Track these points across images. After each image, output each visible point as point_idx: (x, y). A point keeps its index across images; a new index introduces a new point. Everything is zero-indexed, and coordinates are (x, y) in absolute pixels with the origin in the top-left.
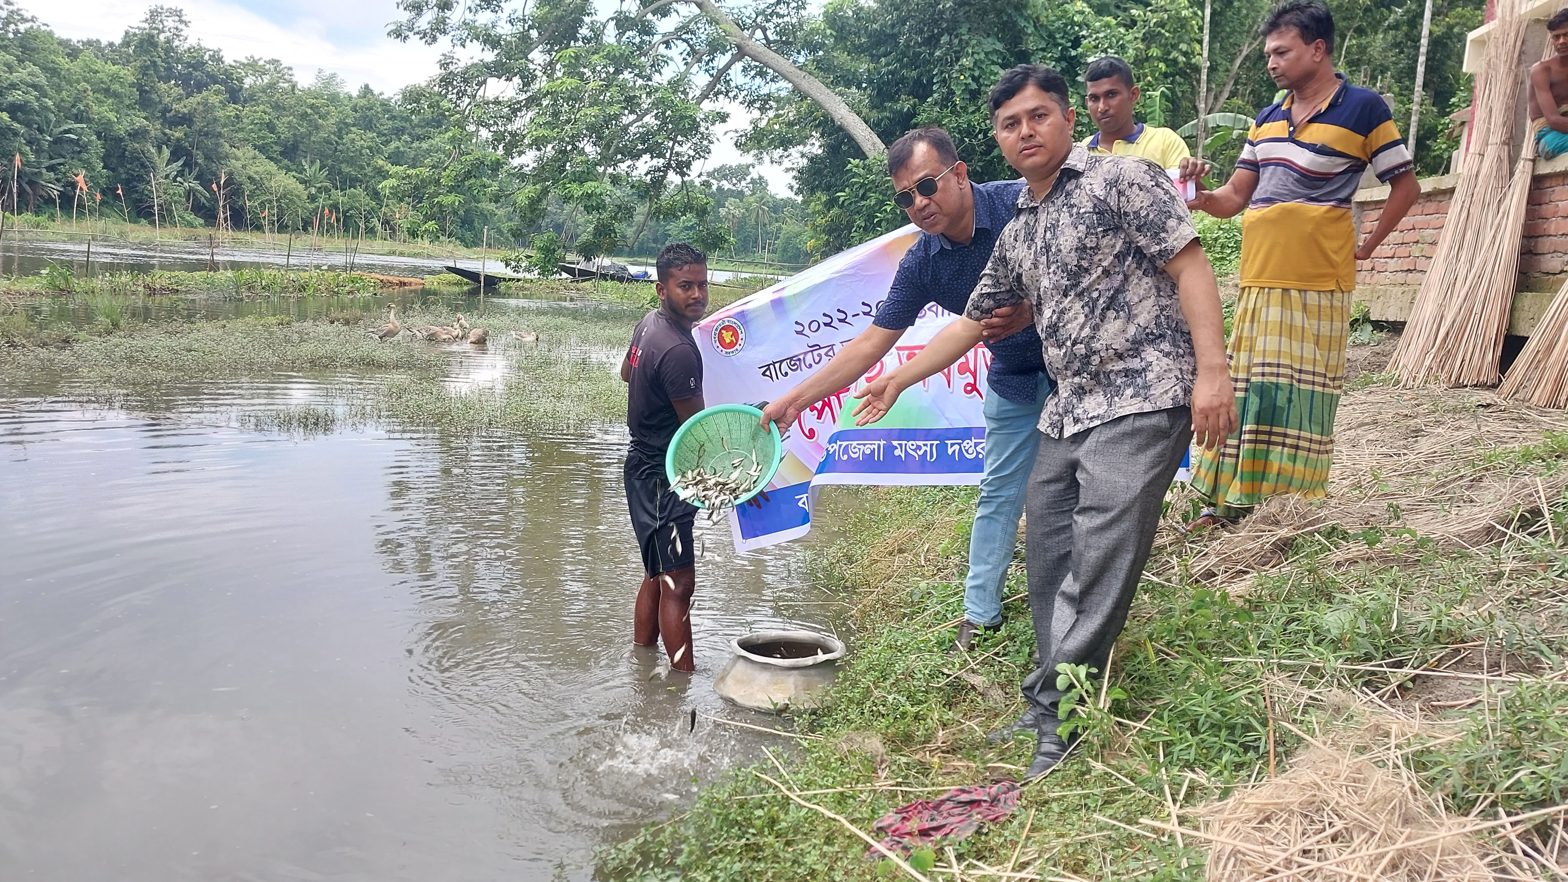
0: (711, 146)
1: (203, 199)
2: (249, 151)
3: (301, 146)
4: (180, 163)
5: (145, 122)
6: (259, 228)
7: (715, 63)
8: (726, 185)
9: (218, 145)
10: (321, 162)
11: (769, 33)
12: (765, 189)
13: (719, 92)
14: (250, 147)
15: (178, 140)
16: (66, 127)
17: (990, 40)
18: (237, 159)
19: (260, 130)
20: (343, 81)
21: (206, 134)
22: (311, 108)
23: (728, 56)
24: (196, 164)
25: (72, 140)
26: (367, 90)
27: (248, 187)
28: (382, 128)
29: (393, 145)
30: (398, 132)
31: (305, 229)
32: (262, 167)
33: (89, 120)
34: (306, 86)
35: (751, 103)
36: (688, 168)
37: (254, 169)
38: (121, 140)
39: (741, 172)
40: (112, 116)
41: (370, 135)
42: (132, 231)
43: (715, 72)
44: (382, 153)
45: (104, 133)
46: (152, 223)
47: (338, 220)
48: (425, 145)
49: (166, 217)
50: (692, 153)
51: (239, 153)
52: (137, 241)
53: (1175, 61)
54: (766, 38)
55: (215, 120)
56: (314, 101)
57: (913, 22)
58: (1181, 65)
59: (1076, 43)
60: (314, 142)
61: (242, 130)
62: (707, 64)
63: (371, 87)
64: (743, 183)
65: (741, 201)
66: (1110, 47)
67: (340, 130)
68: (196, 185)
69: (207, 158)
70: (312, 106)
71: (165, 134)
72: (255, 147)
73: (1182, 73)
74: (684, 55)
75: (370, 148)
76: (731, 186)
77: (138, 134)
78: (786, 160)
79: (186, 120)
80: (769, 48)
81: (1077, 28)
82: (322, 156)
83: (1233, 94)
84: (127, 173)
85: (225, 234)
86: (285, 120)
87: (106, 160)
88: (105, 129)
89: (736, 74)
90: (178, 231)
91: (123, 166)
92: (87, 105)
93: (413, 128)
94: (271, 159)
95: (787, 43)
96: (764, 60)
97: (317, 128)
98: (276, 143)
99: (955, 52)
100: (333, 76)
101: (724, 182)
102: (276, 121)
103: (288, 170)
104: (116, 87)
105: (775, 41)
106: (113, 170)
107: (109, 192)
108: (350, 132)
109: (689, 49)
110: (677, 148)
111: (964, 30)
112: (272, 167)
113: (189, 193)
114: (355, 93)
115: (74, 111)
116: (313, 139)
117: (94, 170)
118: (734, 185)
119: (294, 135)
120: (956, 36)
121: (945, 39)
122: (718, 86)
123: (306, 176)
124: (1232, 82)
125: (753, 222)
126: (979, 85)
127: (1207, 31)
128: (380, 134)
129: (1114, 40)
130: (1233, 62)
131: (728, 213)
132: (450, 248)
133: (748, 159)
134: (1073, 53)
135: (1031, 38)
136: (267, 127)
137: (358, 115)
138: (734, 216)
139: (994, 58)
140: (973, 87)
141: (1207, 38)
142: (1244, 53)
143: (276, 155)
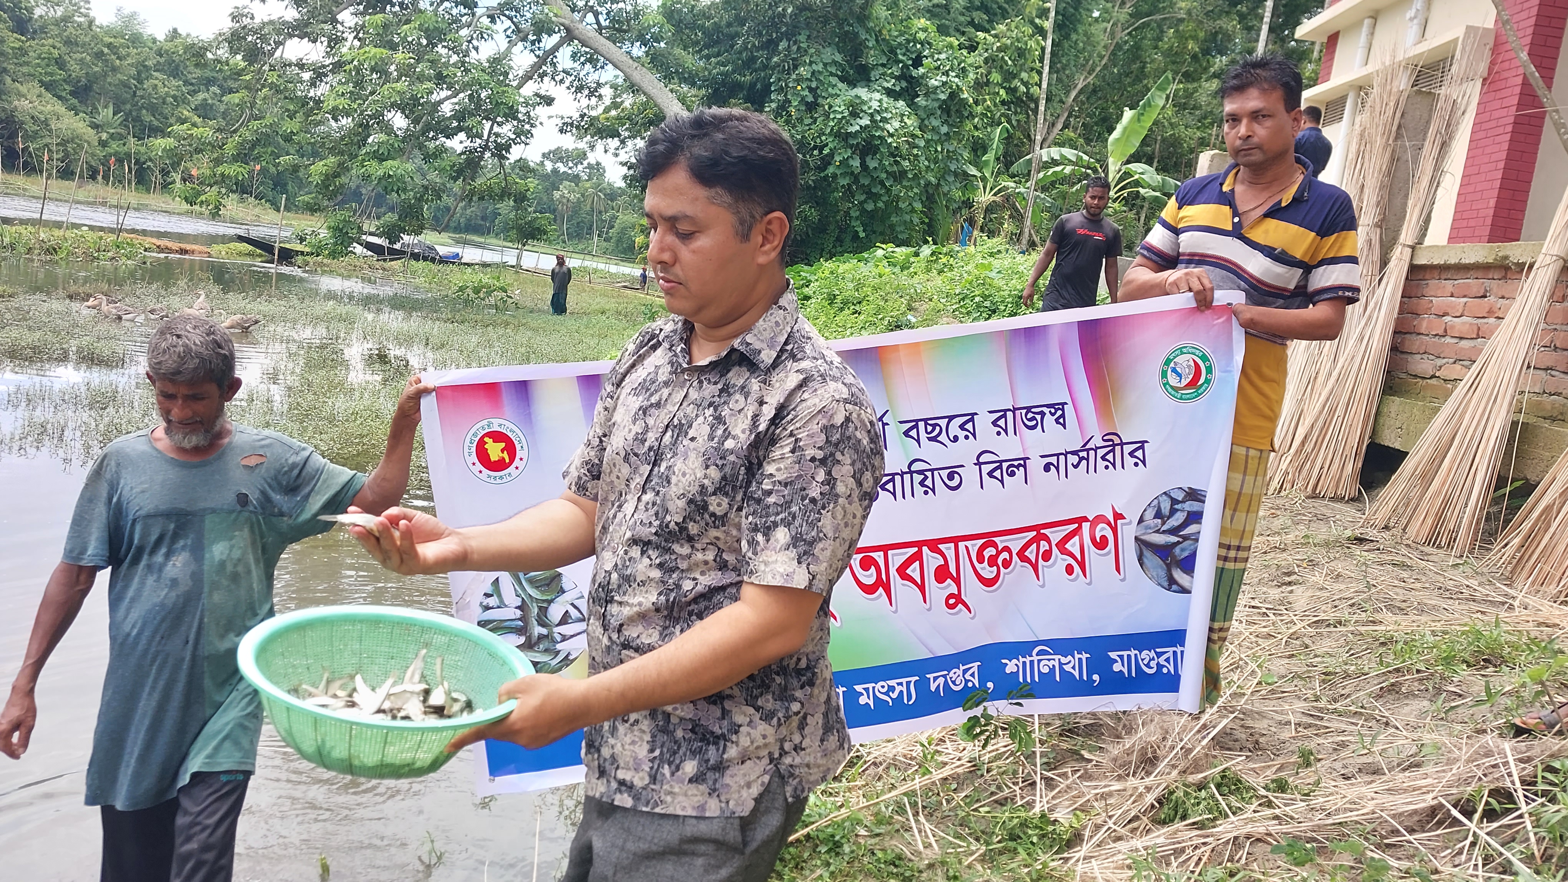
0: (535, 131)
2: (34, 88)
3: (95, 87)
6: (34, 172)
7: (542, 45)
8: (562, 168)
10: (117, 106)
11: (601, 18)
12: (602, 175)
13: (545, 74)
14: (36, 84)
17: (828, 49)
19: (48, 65)
20: (145, 21)
22: (108, 47)
23: (556, 38)
26: (175, 35)
27: (30, 127)
28: (189, 76)
30: (209, 82)
31: (93, 177)
32: (51, 106)
34: (105, 24)
35: (579, 89)
36: (508, 151)
37: (38, 107)
39: (578, 156)
41: (175, 83)
43: (541, 53)
50: (512, 136)
51: (23, 89)
53: (1015, 90)
54: (598, 22)
56: (112, 40)
57: (752, 24)
58: (1019, 94)
59: (918, 62)
60: (110, 84)
62: (533, 43)
63: (179, 31)
64: (580, 167)
65: (577, 185)
66: (952, 69)
67: (139, 73)
73: (1019, 102)
74: (509, 32)
75: (175, 97)
76: (566, 169)
78: (620, 153)
80: (601, 34)
81: (919, 46)
82: (119, 101)
83: (1066, 126)
86: (78, 56)
89: (564, 58)
94: (60, 98)
95: (620, 30)
96: (595, 46)
97: (114, 69)
98: (65, 81)
99: (793, 59)
100: (133, 16)
101: (560, 164)
102: (67, 58)
103: (78, 112)
105: (606, 28)
108: (152, 77)
109: (513, 27)
110: (496, 129)
111: (802, 38)
112: (59, 107)
114: (161, 37)
116: (109, 80)
118: (570, 168)
120: (795, 43)
121: (783, 45)
122: (544, 68)
123: (99, 119)
124: (1066, 115)
125: (588, 208)
126: (816, 97)
127: (1047, 62)
128: (186, 83)
129: (955, 62)
130: (1067, 94)
131: (563, 196)
132: (257, 210)
133: (582, 145)
134: (914, 73)
135: (872, 52)
136: (57, 63)
137: (162, 60)
138: (568, 200)
139: (833, 70)
140: (810, 99)
141: (1047, 69)
142: (1080, 86)
143: (64, 94)
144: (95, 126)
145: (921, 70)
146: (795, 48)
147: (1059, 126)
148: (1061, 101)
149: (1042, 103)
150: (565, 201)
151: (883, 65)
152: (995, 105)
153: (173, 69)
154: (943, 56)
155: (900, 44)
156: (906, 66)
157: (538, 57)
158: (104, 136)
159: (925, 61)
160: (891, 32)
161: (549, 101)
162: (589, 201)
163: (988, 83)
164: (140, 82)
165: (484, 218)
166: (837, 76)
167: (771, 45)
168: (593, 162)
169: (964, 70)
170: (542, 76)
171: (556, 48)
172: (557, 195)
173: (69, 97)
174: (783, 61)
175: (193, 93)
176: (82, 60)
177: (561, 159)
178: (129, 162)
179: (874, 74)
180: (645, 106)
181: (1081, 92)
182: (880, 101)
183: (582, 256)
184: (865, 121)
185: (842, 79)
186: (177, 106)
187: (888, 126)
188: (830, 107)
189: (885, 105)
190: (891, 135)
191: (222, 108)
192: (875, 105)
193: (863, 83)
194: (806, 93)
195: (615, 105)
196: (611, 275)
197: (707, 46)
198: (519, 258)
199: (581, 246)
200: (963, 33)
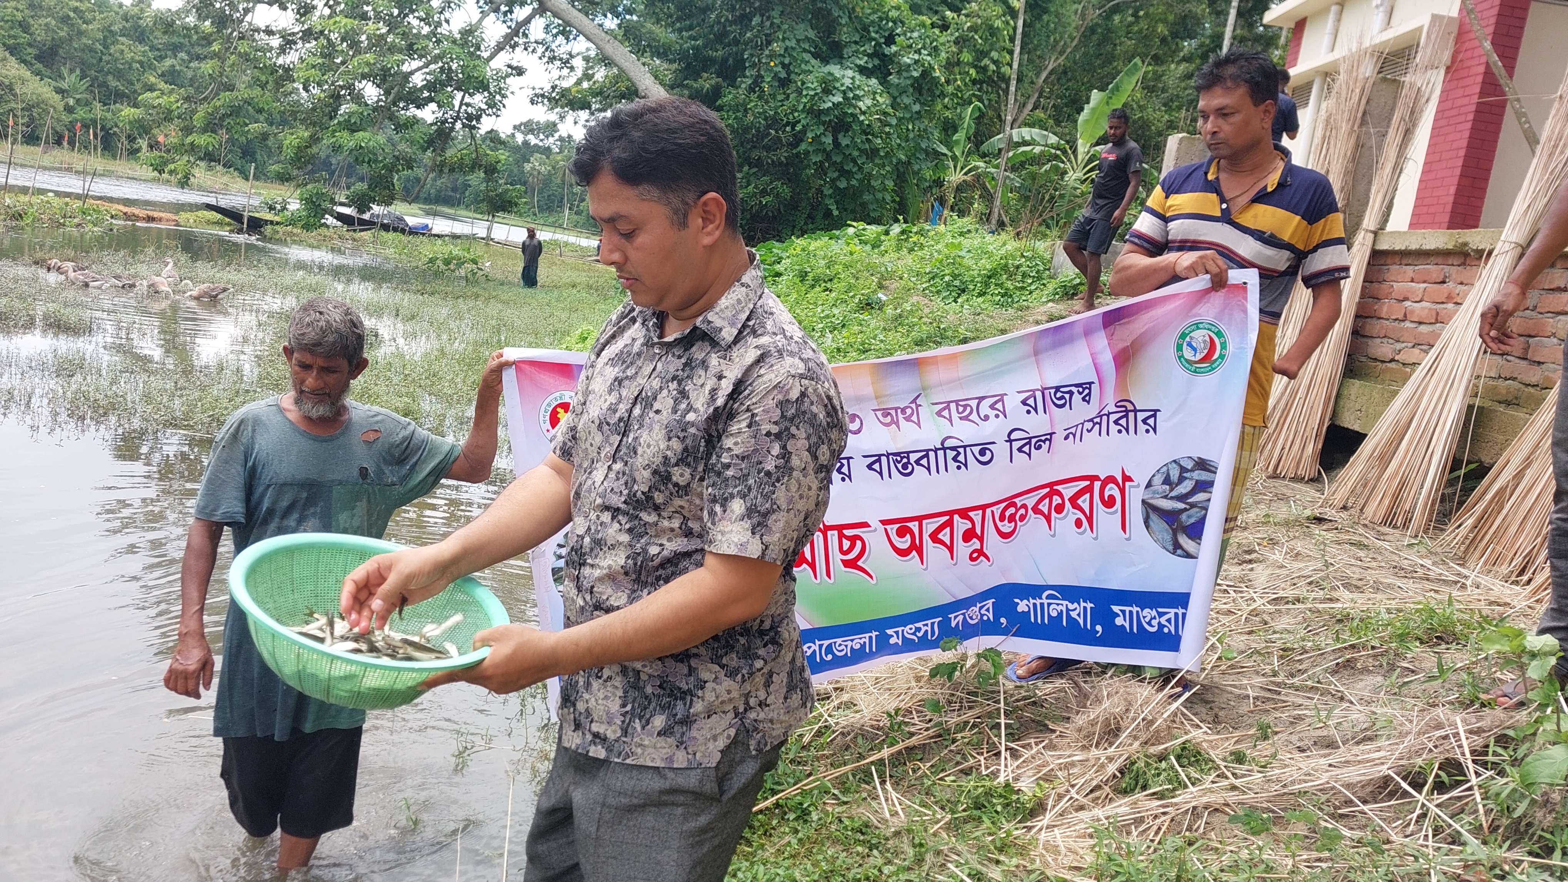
0: (506, 101)
3: (61, 51)
7: (514, 16)
8: (533, 140)
10: (83, 71)
13: (517, 45)
17: (802, 26)
19: (12, 28)
22: (74, 12)
23: (527, 10)
28: (156, 42)
29: (168, 62)
30: (175, 48)
31: (59, 142)
32: (13, 71)
35: (552, 59)
36: (478, 121)
39: (551, 128)
41: (141, 48)
43: (513, 24)
44: (155, 70)
47: (95, 136)
50: (483, 107)
53: (985, 69)
58: (990, 73)
59: (890, 40)
60: (75, 48)
62: (505, 14)
64: (551, 140)
65: (548, 158)
66: (924, 47)
67: (105, 38)
72: (6, 47)
73: (990, 81)
75: (141, 63)
76: (537, 142)
81: (890, 24)
82: (84, 66)
83: (1036, 107)
86: (43, 21)
89: (537, 29)
93: (192, 45)
94: (23, 62)
96: (567, 18)
97: (80, 33)
98: (30, 45)
99: (766, 35)
101: (530, 137)
102: (30, 21)
103: (43, 76)
108: (118, 42)
110: (467, 100)
111: (775, 13)
112: (25, 72)
116: (74, 44)
118: (542, 140)
119: (53, 39)
120: (768, 18)
121: (756, 20)
122: (516, 39)
123: (64, 85)
124: (1036, 95)
125: (559, 181)
126: (789, 73)
127: (1018, 42)
128: (152, 48)
129: (928, 41)
130: (1038, 75)
131: (533, 169)
132: (225, 179)
133: (553, 117)
134: (887, 51)
135: (845, 29)
136: (20, 26)
137: (128, 25)
138: (539, 173)
139: (806, 46)
140: (783, 75)
141: (1017, 50)
142: (1050, 67)
143: (28, 58)
144: (59, 91)
145: (894, 48)
146: (768, 24)
147: (1030, 106)
148: (1032, 82)
149: (1013, 83)
150: (535, 173)
151: (856, 43)
152: (966, 85)
153: (140, 35)
154: (915, 34)
155: (873, 22)
156: (878, 44)
157: (510, 27)
158: (71, 102)
159: (897, 39)
160: (864, 10)
161: (520, 71)
162: (560, 174)
163: (958, 63)
164: (106, 47)
165: (454, 190)
166: (810, 52)
167: (744, 20)
168: (565, 135)
169: (936, 49)
170: (513, 47)
171: (528, 20)
172: (527, 167)
173: (34, 61)
174: (756, 36)
175: (161, 59)
176: (46, 25)
177: (532, 131)
178: (95, 128)
179: (847, 52)
180: (617, 79)
181: (1051, 73)
182: (853, 78)
183: (553, 229)
184: (838, 98)
185: (815, 56)
186: (143, 73)
187: (860, 104)
188: (803, 83)
189: (857, 82)
190: (864, 113)
191: (190, 74)
192: (848, 82)
193: (836, 60)
194: (779, 69)
195: (587, 77)
196: (582, 248)
197: (679, 19)
198: (489, 229)
199: (551, 220)
200: (936, 12)
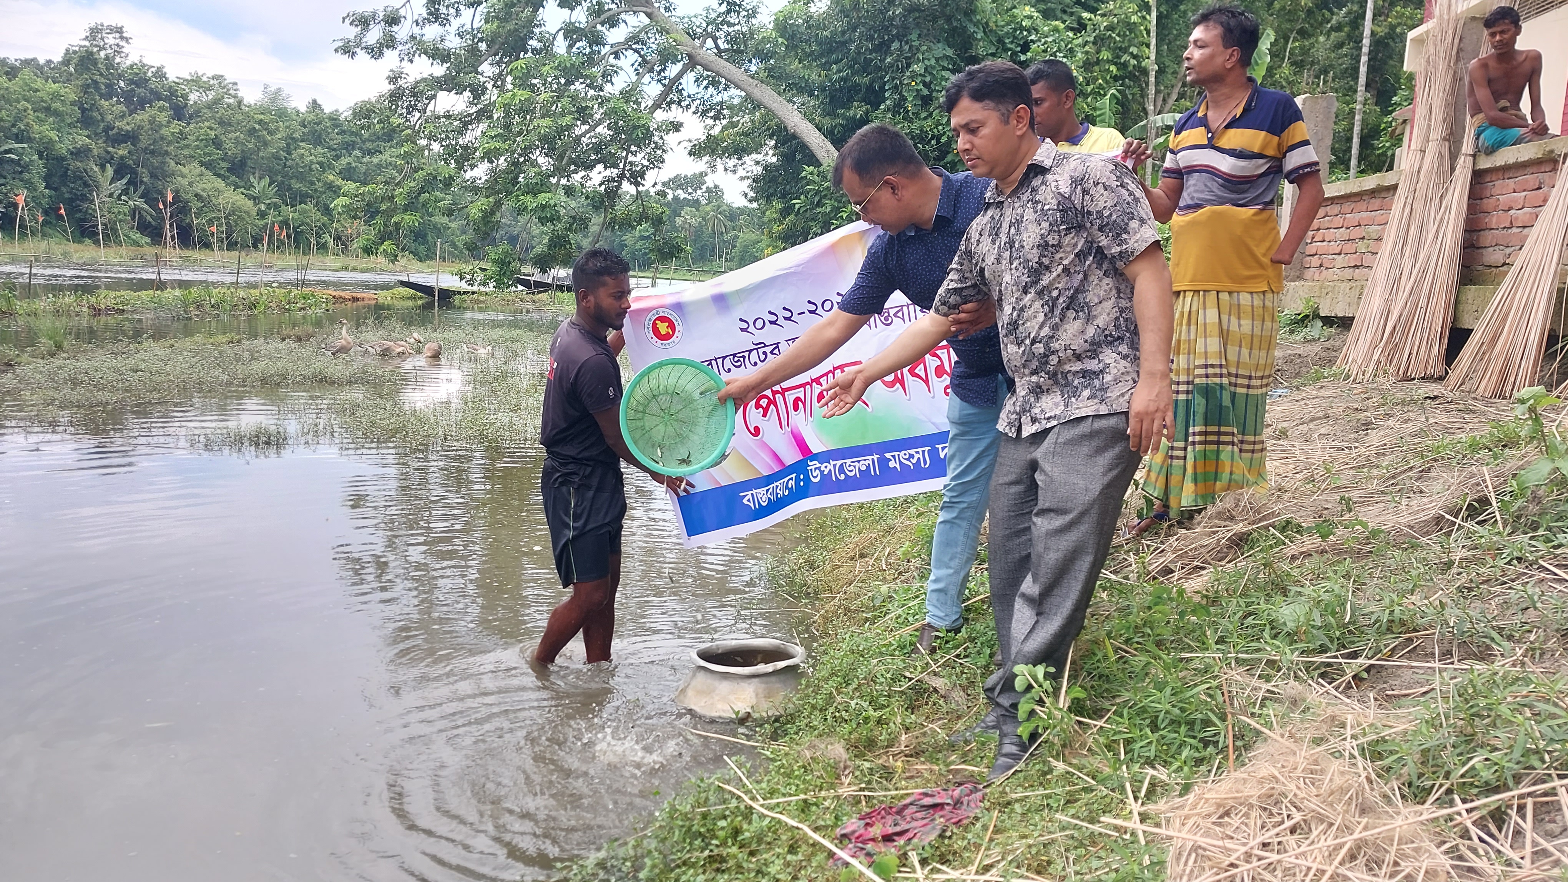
0: (665, 156)
1: (148, 218)
2: (195, 168)
3: (249, 163)
4: (124, 181)
5: (88, 141)
6: (207, 246)
7: (667, 73)
8: (682, 195)
9: (164, 163)
10: (270, 178)
11: (720, 42)
12: (721, 197)
13: (672, 102)
14: (196, 164)
15: (122, 158)
16: (7, 147)
17: (940, 45)
18: (184, 176)
19: (206, 147)
20: (289, 96)
21: (153, 152)
22: (260, 124)
23: (679, 66)
24: (142, 181)
25: (12, 160)
26: (315, 105)
27: (195, 205)
28: (331, 143)
29: (344, 161)
30: (349, 147)
31: (255, 246)
32: (210, 184)
33: (30, 140)
34: (252, 102)
35: (704, 113)
36: (643, 178)
37: (201, 186)
38: (64, 159)
39: (697, 180)
40: (53, 135)
41: (319, 149)
42: (76, 252)
43: (666, 82)
44: (333, 169)
45: (46, 151)
46: (97, 242)
47: (289, 237)
48: (375, 160)
49: (111, 236)
50: (646, 163)
51: (185, 170)
52: (81, 261)
53: (1125, 65)
54: (717, 47)
55: (162, 138)
56: (262, 117)
57: (863, 29)
58: (1130, 68)
59: (1025, 48)
60: (262, 158)
61: (187, 146)
62: (659, 73)
63: (319, 102)
64: (699, 192)
65: (697, 210)
66: (1059, 50)
67: (288, 145)
68: (140, 203)
69: (153, 176)
70: (260, 122)
71: (108, 152)
72: (202, 164)
73: (1132, 76)
74: (636, 66)
75: (321, 164)
76: (686, 196)
77: (80, 153)
78: (740, 169)
79: (131, 137)
80: (721, 57)
81: (1025, 33)
82: (272, 173)
83: (1182, 96)
84: (71, 193)
85: (172, 252)
86: (232, 135)
87: (47, 179)
88: (47, 148)
89: (688, 83)
90: (123, 250)
91: (66, 185)
92: (28, 125)
93: (364, 142)
94: (218, 175)
95: (738, 51)
96: (716, 69)
97: (266, 144)
98: (223, 159)
99: (906, 58)
100: (278, 91)
101: (680, 192)
102: (223, 137)
103: (237, 187)
104: (57, 105)
105: (726, 50)
106: (55, 189)
107: (51, 212)
108: (299, 147)
109: (640, 60)
110: (631, 158)
111: (914, 36)
112: (220, 184)
113: (134, 211)
114: (303, 109)
115: (15, 130)
116: (261, 154)
117: (35, 190)
118: (690, 194)
119: (243, 151)
120: (907, 43)
121: (895, 45)
122: (671, 96)
123: (255, 192)
124: (1178, 85)
125: (710, 231)
126: (930, 91)
127: (1153, 34)
128: (330, 149)
129: (1063, 43)
132: (404, 262)
135: (981, 44)
136: (214, 143)
137: (306, 130)
138: (690, 225)
139: (946, 65)
140: (925, 93)
141: (1153, 41)
143: (223, 172)
144: (251, 198)
145: (1029, 54)
146: (907, 48)
148: (1175, 72)
149: (1152, 74)
152: (1107, 82)
153: (317, 138)
154: (1050, 39)
155: (1007, 33)
156: (1015, 53)
157: (664, 85)
158: (263, 207)
159: (1033, 46)
160: (998, 23)
161: (676, 127)
162: (710, 224)
163: (1097, 62)
164: (290, 154)
166: (949, 70)
167: (883, 48)
168: (711, 185)
169: (1071, 50)
170: (669, 104)
171: (680, 75)
172: (679, 221)
173: (227, 174)
174: (897, 61)
175: (337, 157)
176: (235, 139)
177: (680, 186)
178: (288, 228)
180: (765, 120)
186: (323, 172)
191: (363, 169)
194: (921, 88)
195: (733, 125)
197: (821, 55)
200: (1072, 14)
